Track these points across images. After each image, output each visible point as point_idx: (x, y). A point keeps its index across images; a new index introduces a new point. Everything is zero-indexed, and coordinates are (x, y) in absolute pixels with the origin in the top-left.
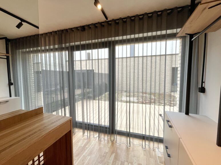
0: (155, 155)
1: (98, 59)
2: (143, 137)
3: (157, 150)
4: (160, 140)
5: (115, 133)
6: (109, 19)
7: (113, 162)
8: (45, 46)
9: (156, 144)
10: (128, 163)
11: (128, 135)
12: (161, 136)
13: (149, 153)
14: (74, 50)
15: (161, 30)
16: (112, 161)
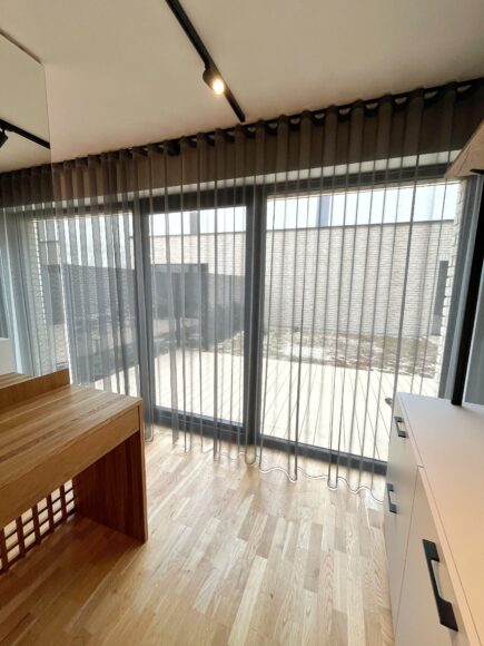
0: (362, 505)
1: (216, 234)
3: (367, 493)
7: (248, 516)
8: (70, 197)
9: (366, 478)
10: (288, 522)
11: (293, 449)
14: (148, 212)
15: (402, 154)
16: (244, 514)
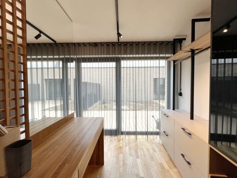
0: (155, 142)
6: (120, 41)
9: (155, 136)
13: (151, 142)
15: (156, 54)
16: (128, 151)
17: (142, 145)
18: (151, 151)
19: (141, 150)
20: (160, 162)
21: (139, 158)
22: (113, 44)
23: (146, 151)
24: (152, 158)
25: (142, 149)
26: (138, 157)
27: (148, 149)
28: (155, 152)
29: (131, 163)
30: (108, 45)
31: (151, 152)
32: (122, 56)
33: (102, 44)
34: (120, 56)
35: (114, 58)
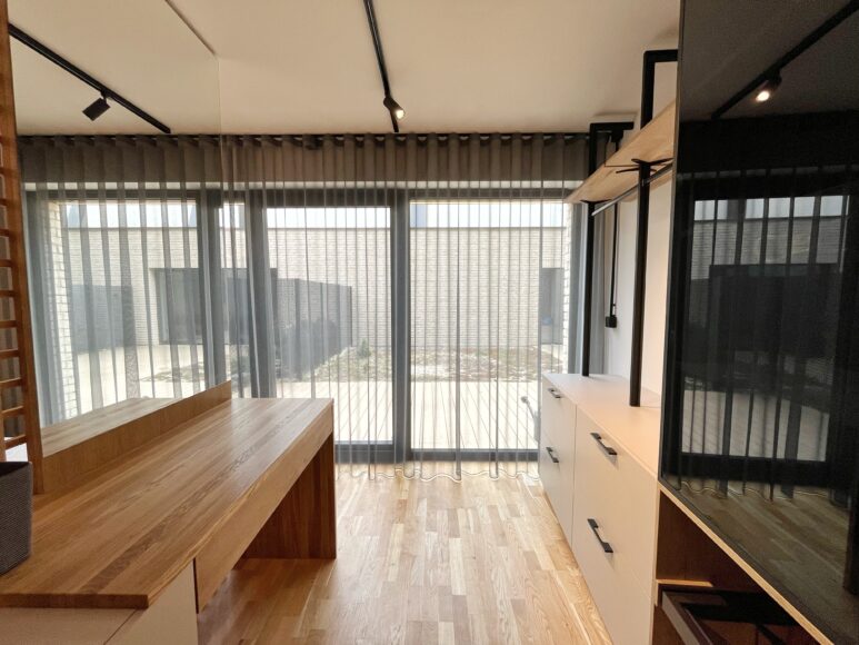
0: (522, 484)
2: (492, 456)
3: (524, 475)
4: (530, 456)
5: (418, 459)
6: (401, 131)
7: (428, 514)
9: (522, 466)
10: (466, 510)
12: (533, 446)
13: (507, 485)
15: (531, 179)
16: (424, 514)
17: (476, 496)
18: (503, 514)
19: (469, 511)
20: (528, 549)
21: (457, 536)
22: (378, 140)
23: (486, 515)
24: (503, 535)
25: (474, 509)
26: (454, 533)
27: (492, 508)
28: (518, 516)
29: (430, 551)
30: (360, 145)
31: (503, 519)
32: (412, 185)
33: (337, 139)
34: (401, 184)
35: (380, 192)
